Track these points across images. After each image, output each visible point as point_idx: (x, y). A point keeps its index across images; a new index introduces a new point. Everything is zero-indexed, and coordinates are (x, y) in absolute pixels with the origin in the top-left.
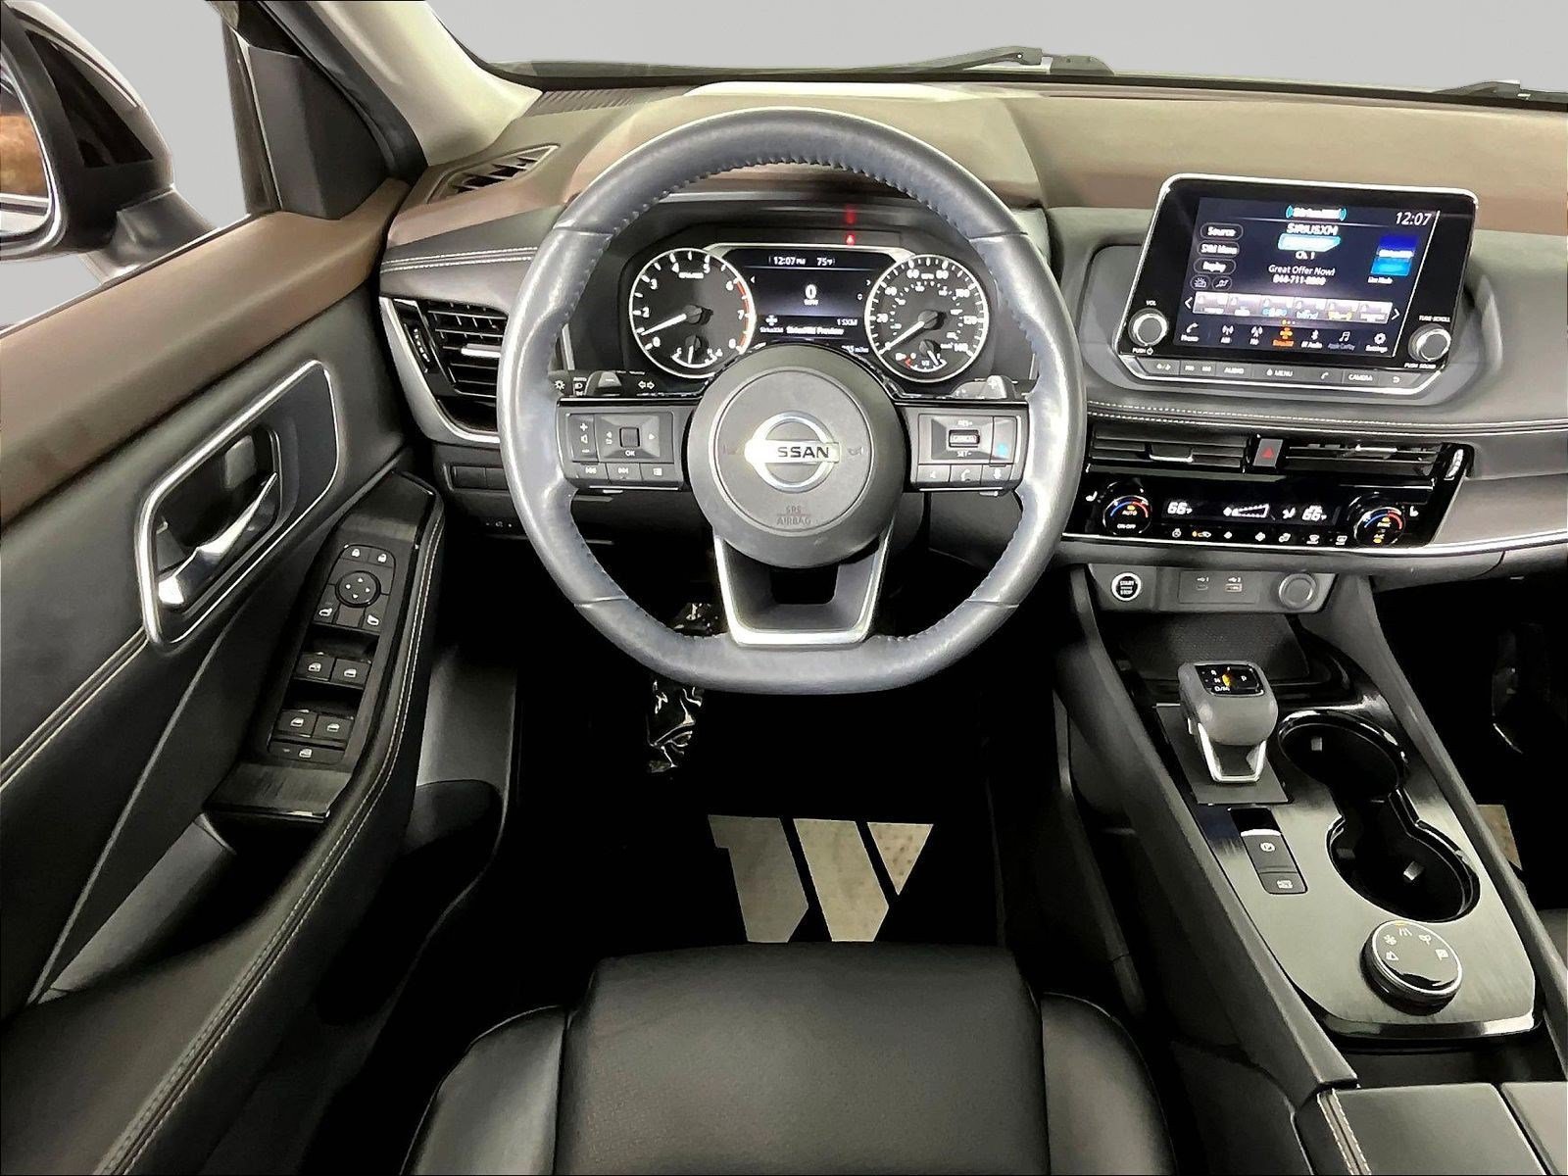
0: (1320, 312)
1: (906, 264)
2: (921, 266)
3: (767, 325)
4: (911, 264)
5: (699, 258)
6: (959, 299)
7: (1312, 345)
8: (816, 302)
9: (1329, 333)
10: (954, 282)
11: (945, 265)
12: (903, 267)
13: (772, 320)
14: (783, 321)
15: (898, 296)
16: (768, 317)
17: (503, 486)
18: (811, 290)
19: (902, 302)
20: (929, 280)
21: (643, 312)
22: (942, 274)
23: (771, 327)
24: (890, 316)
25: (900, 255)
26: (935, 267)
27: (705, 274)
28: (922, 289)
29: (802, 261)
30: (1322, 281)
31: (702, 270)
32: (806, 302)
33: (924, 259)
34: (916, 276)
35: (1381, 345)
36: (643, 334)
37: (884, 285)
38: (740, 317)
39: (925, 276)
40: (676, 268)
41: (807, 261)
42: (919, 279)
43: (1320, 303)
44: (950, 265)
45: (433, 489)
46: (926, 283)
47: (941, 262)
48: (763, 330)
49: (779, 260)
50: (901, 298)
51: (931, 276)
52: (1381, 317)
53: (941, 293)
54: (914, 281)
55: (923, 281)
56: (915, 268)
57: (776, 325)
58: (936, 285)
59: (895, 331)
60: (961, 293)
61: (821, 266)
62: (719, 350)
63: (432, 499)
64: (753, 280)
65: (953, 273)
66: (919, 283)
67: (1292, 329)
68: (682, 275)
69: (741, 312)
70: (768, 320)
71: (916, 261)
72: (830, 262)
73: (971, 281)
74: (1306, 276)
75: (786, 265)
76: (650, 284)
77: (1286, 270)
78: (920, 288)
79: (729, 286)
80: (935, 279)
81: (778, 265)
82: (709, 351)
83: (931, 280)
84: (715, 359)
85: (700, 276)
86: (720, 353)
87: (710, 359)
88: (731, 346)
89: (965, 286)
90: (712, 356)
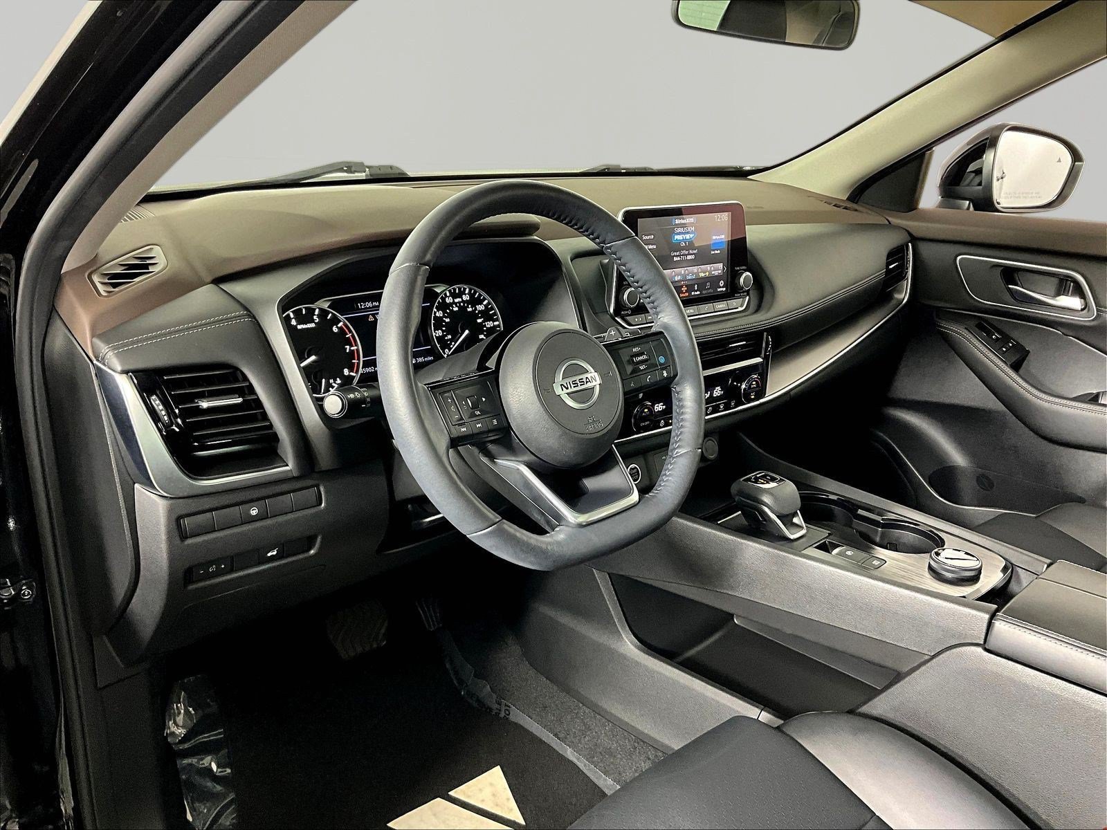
0: (695, 273)
1: (445, 294)
2: (454, 295)
4: (448, 294)
5: (311, 312)
6: (479, 311)
7: (696, 293)
9: (702, 283)
10: (475, 301)
11: (467, 291)
12: (443, 296)
15: (444, 316)
19: (447, 320)
20: (459, 303)
22: (466, 298)
24: (443, 331)
25: (440, 289)
26: (462, 293)
27: (315, 323)
30: (693, 257)
31: (313, 321)
33: (455, 289)
34: (452, 301)
35: (723, 287)
37: (436, 311)
38: (348, 351)
39: (456, 300)
40: (294, 322)
42: (454, 303)
43: (695, 269)
44: (471, 290)
46: (458, 305)
47: (465, 289)
49: (361, 305)
50: (446, 317)
51: (460, 300)
52: (720, 272)
53: (468, 310)
54: (451, 304)
55: (456, 304)
56: (450, 296)
58: (464, 305)
59: (448, 340)
60: (480, 307)
62: (338, 379)
65: (472, 296)
66: (454, 306)
67: (686, 286)
68: (299, 327)
69: (348, 347)
71: (450, 291)
73: (485, 298)
74: (686, 255)
77: (678, 253)
78: (456, 309)
79: (335, 329)
80: (463, 301)
81: (362, 309)
82: (331, 381)
83: (461, 302)
84: (336, 386)
85: (313, 325)
86: (339, 381)
87: (333, 387)
88: (345, 374)
89: (481, 302)
90: (333, 384)
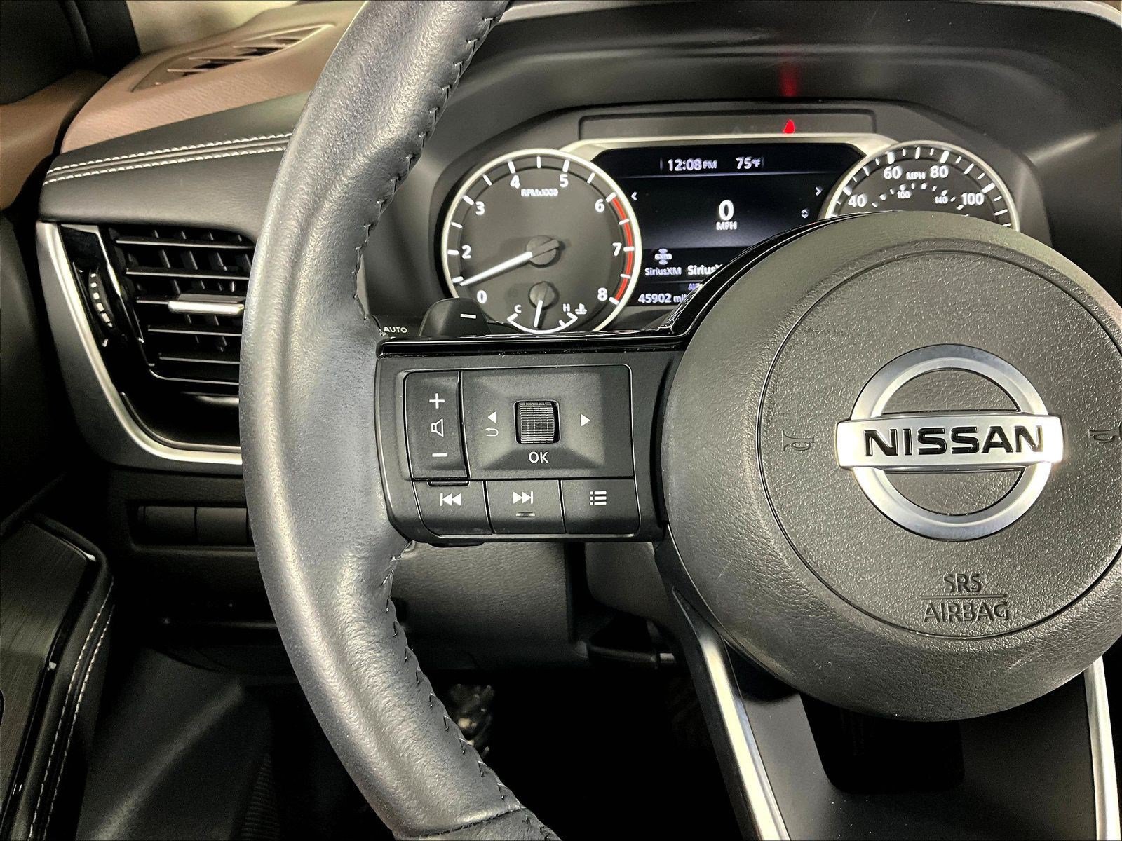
1: (883, 157)
2: (906, 163)
3: (655, 265)
4: (891, 159)
5: (553, 164)
6: (967, 207)
8: (734, 225)
10: (960, 183)
11: (945, 156)
12: (878, 162)
13: (663, 256)
14: (682, 257)
15: (869, 207)
16: (657, 252)
17: (244, 536)
18: (726, 208)
20: (919, 182)
21: (462, 252)
22: (940, 171)
23: (662, 267)
25: (872, 146)
26: (929, 160)
27: (560, 189)
28: (907, 195)
29: (713, 165)
31: (555, 184)
32: (719, 226)
33: (911, 149)
34: (898, 176)
36: (462, 284)
37: (848, 192)
38: (616, 253)
39: (911, 176)
40: (515, 182)
41: (718, 164)
42: (902, 180)
44: (954, 155)
45: (97, 549)
46: (913, 186)
47: (939, 151)
48: (650, 272)
49: (675, 165)
51: (922, 176)
53: (938, 200)
54: (895, 183)
55: (908, 183)
56: (897, 162)
57: (670, 264)
58: (930, 187)
60: (971, 198)
61: (742, 170)
62: (581, 306)
63: (93, 567)
64: (634, 196)
65: (955, 169)
66: (902, 187)
68: (525, 193)
69: (618, 245)
70: (657, 257)
71: (897, 151)
72: (757, 163)
73: (988, 180)
75: (686, 172)
76: (475, 208)
78: (904, 194)
79: (600, 207)
80: (928, 179)
81: (674, 172)
82: (567, 307)
83: (922, 181)
84: (574, 319)
85: (554, 192)
86: (582, 310)
87: (567, 319)
88: (599, 297)
89: (976, 187)
90: (569, 314)
